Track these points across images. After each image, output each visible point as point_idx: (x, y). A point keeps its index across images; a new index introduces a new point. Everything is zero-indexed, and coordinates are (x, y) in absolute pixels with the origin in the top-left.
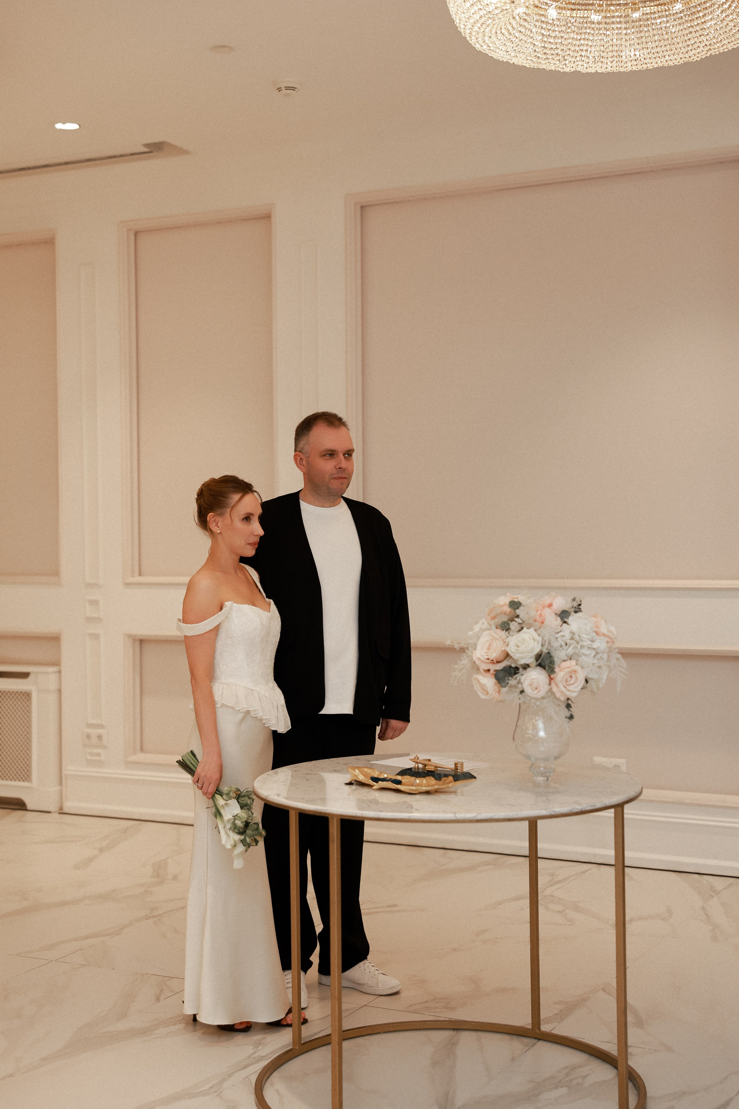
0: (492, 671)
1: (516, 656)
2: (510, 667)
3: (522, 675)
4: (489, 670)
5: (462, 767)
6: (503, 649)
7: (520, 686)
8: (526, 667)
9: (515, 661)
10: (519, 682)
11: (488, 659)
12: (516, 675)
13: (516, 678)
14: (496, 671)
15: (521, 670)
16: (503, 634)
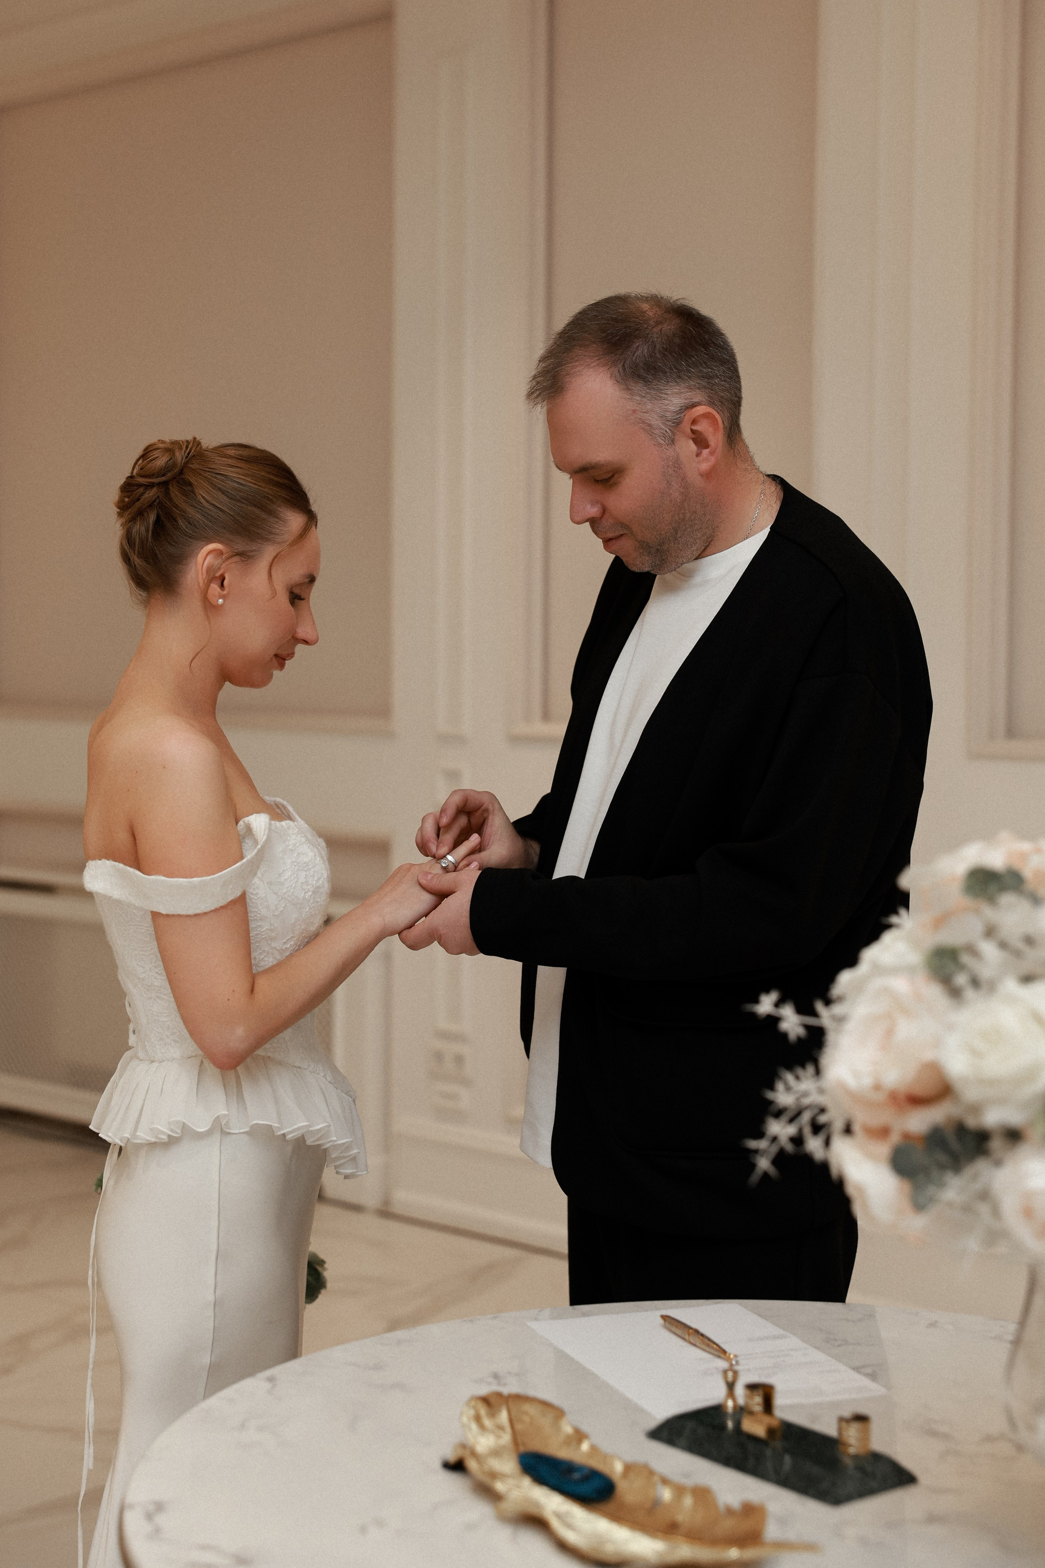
0: (895, 1138)
1: (971, 1094)
2: (961, 1129)
3: (998, 1163)
4: (883, 1132)
5: (865, 1436)
6: (929, 1055)
7: (984, 1209)
8: (1014, 1136)
9: (976, 1109)
10: (985, 1195)
11: (877, 1087)
12: (981, 1166)
13: (975, 1177)
14: (907, 1136)
15: (996, 1144)
16: (934, 992)
